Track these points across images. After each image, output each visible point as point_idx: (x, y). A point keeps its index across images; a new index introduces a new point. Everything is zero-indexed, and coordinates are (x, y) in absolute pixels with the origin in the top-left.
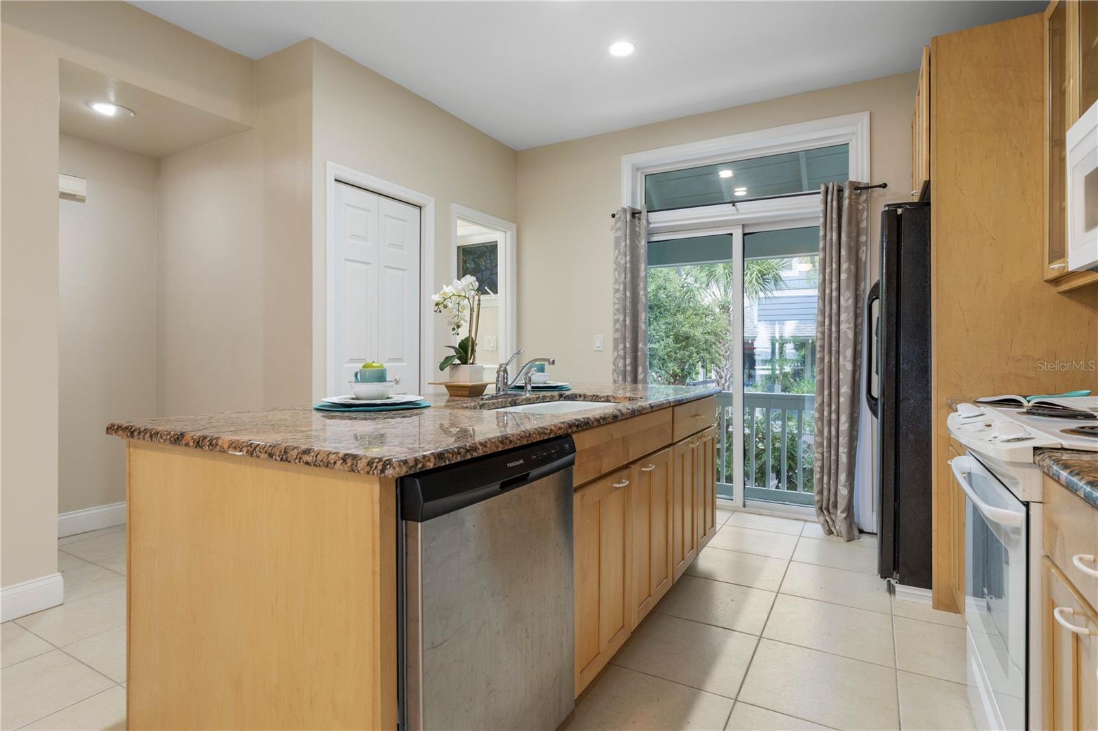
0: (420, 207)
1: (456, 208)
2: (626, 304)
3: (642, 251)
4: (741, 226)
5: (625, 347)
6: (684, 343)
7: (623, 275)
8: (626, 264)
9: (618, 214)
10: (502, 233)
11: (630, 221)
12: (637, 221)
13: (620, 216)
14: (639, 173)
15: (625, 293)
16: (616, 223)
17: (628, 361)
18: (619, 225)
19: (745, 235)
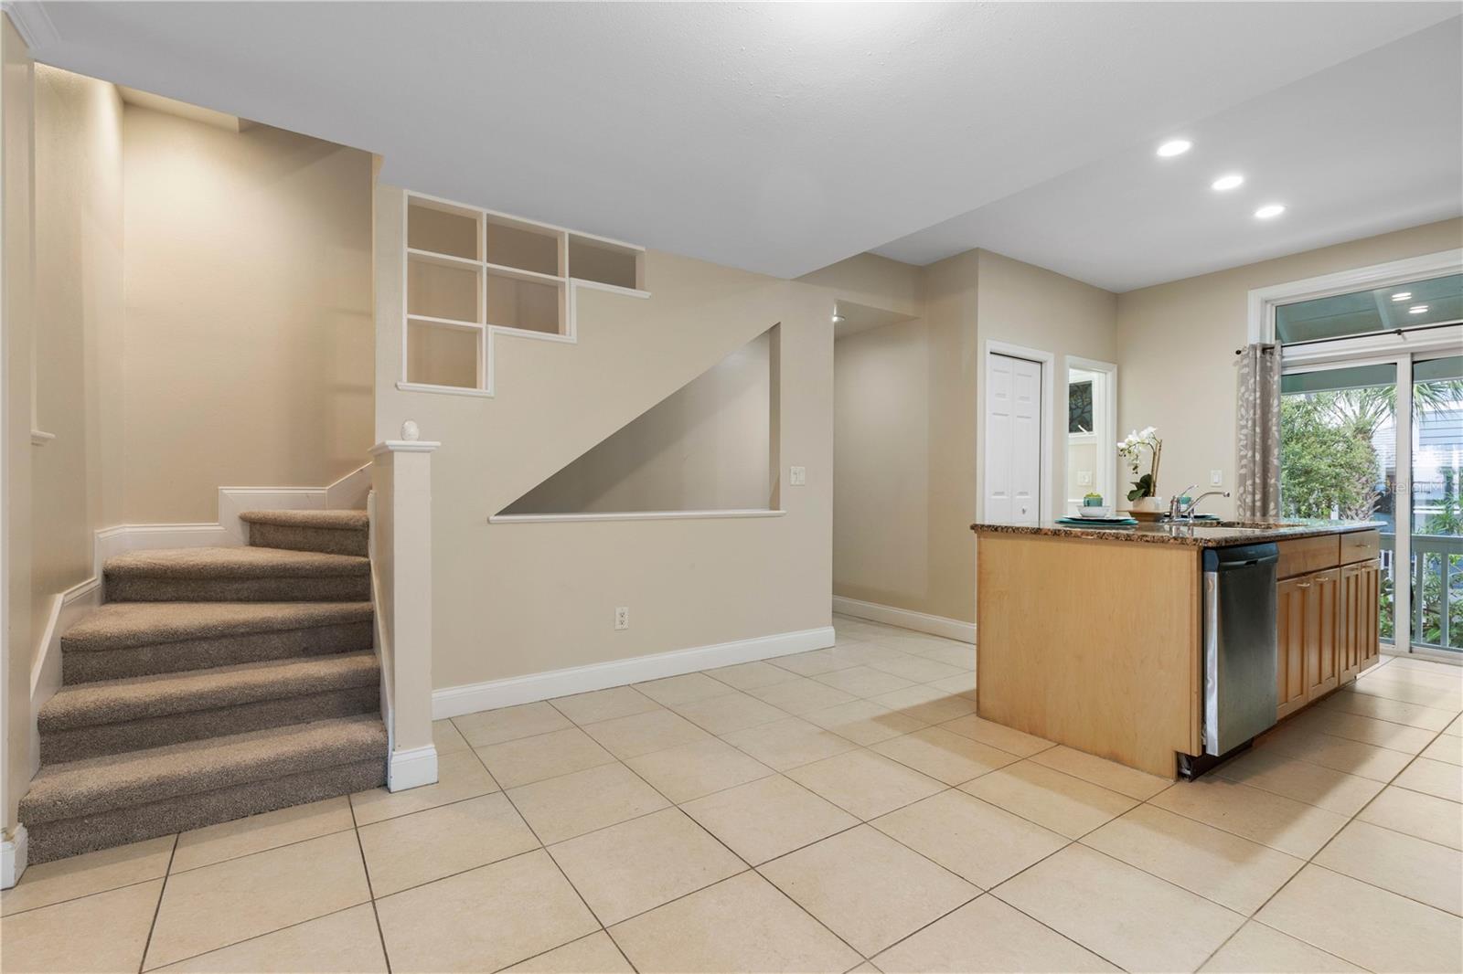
0: (1041, 363)
1: (1069, 359)
2: (1255, 441)
3: (1275, 387)
4: (1409, 355)
5: (1254, 483)
6: (1302, 479)
7: (1251, 412)
8: (1255, 400)
9: (1244, 351)
10: (1101, 374)
11: (1261, 357)
12: (1268, 357)
13: (1249, 353)
14: (1269, 306)
15: (1255, 430)
16: (1242, 360)
17: (1258, 497)
18: (1246, 362)
19: (1414, 363)
